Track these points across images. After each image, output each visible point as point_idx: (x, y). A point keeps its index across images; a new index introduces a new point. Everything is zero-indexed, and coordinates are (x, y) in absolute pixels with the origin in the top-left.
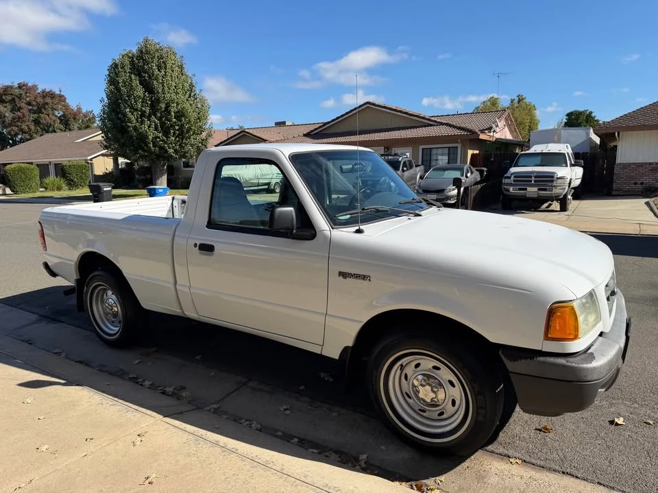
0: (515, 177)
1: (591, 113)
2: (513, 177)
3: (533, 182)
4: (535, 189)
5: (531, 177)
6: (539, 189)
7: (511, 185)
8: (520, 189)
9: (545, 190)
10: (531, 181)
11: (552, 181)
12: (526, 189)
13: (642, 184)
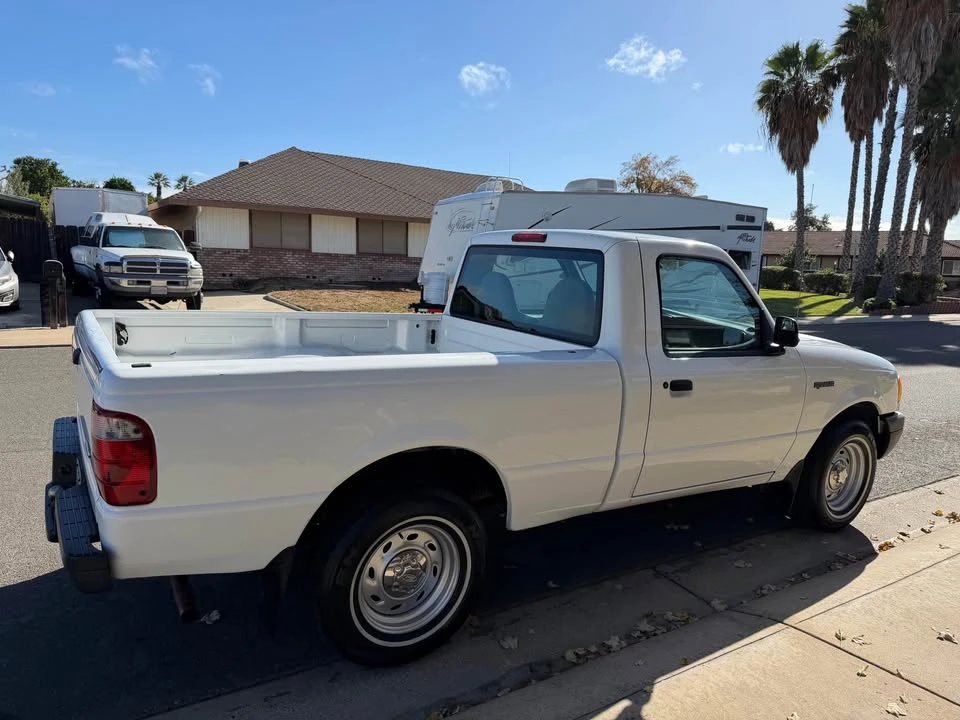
0: (129, 263)
1: (54, 165)
2: (125, 263)
3: (158, 272)
4: (163, 283)
5: (154, 264)
6: (169, 283)
7: (122, 275)
8: (139, 283)
9: (177, 284)
10: (155, 270)
11: (186, 271)
12: (149, 283)
13: (231, 275)
